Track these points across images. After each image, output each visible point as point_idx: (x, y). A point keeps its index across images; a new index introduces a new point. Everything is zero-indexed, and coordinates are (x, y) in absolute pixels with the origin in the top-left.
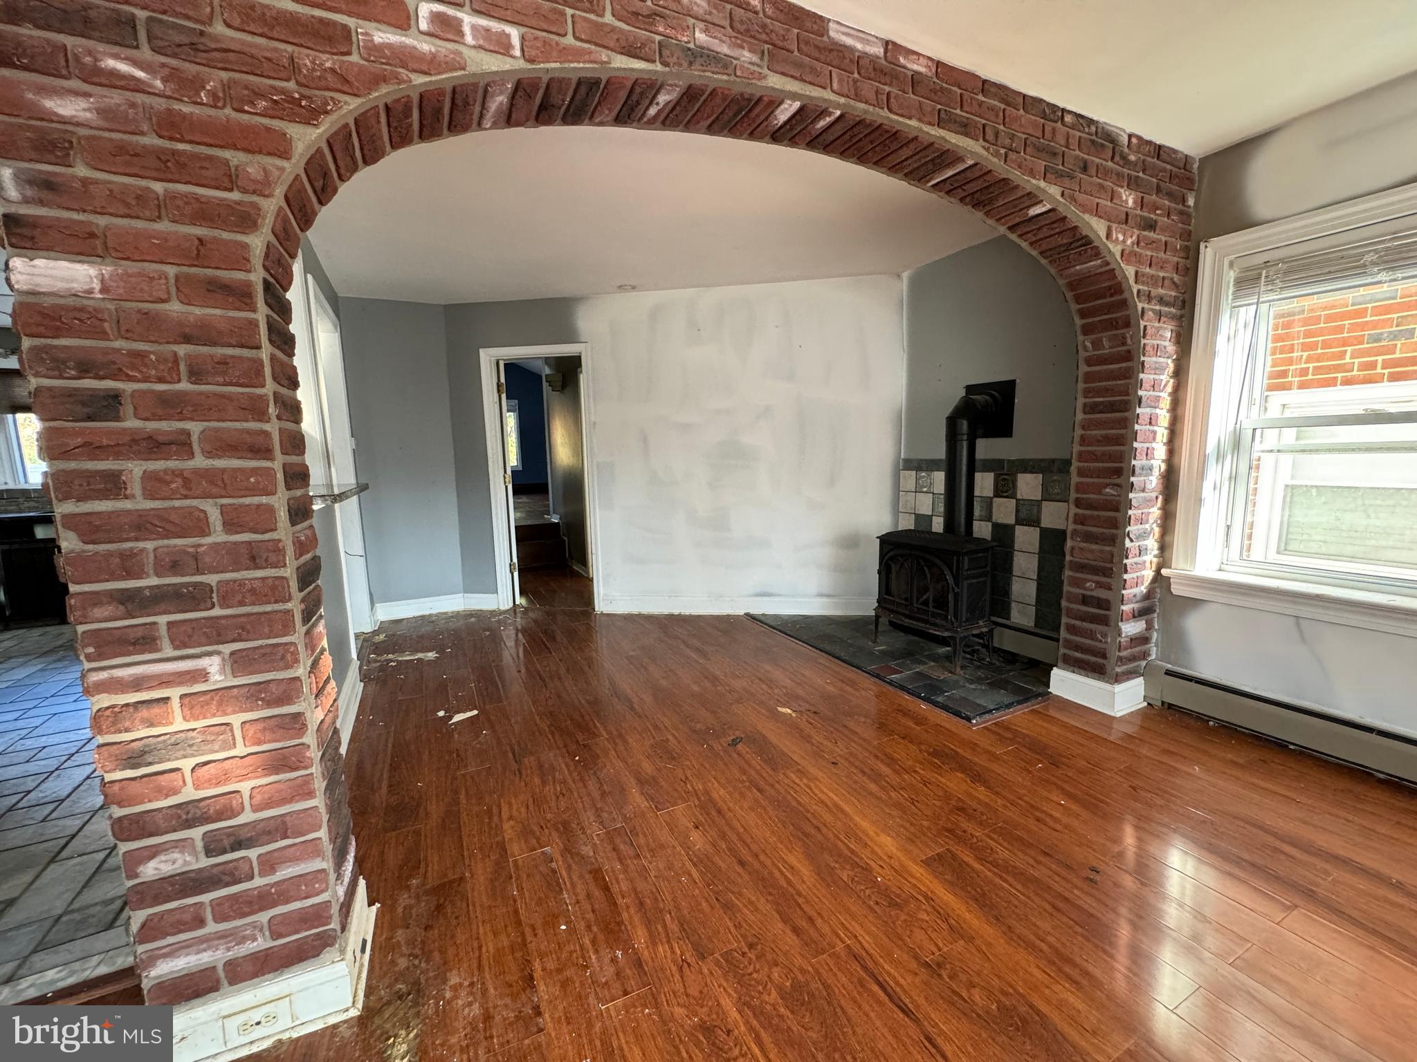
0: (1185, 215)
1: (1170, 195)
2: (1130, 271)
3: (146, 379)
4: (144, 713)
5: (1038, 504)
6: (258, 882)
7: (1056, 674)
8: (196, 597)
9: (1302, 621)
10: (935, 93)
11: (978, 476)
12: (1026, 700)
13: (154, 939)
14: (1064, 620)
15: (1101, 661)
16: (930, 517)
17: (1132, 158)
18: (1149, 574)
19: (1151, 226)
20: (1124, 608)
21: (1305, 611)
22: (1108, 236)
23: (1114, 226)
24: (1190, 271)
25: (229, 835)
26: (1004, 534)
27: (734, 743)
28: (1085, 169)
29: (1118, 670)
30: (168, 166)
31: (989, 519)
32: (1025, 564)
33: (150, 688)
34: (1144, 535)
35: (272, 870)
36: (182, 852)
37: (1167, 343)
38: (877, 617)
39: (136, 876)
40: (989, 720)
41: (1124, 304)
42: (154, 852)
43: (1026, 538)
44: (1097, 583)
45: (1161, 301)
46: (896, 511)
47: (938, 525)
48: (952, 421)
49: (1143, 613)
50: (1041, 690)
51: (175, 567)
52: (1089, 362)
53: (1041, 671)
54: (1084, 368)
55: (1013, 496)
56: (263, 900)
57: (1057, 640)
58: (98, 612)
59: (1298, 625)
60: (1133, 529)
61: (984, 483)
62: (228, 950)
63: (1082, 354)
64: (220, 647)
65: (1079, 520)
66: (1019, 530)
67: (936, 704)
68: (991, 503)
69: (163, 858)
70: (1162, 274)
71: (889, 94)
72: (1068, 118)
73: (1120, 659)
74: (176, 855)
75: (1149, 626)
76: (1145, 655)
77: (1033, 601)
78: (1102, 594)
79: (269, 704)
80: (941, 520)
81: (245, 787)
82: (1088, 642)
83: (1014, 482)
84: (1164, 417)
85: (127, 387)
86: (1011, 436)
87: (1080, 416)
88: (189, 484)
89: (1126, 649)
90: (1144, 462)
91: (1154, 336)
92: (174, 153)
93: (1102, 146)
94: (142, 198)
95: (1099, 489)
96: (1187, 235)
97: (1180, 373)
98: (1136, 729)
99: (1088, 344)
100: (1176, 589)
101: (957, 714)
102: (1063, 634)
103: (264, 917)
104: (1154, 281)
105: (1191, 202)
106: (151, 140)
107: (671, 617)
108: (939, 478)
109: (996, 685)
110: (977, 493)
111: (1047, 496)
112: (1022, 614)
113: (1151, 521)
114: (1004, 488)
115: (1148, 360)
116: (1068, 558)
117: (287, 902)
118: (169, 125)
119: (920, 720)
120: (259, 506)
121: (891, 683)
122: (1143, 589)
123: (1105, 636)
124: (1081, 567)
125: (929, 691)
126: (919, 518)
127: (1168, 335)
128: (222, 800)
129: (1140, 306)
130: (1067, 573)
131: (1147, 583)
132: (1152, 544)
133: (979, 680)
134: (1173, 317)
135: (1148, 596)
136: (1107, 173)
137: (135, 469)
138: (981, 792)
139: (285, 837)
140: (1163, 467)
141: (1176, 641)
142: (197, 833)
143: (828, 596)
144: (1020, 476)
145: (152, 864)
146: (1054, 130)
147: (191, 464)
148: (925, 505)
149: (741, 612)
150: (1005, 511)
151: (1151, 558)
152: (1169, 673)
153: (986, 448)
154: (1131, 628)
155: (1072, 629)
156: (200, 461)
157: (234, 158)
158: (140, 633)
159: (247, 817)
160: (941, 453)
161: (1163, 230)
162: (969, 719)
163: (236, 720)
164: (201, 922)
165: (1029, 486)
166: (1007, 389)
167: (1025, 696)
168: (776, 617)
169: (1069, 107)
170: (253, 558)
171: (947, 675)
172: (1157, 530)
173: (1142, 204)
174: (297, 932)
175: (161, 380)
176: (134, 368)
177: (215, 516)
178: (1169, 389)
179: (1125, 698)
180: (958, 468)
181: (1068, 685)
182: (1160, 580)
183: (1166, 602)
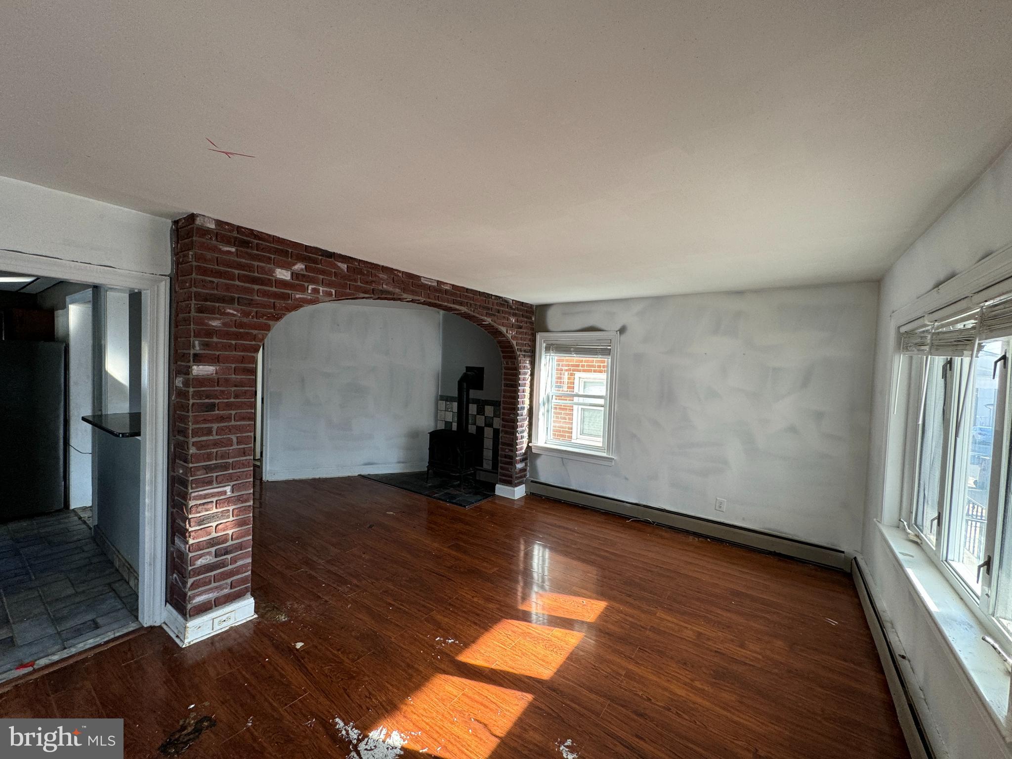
0: (532, 323)
1: (527, 317)
2: (514, 342)
3: (224, 399)
4: (205, 506)
5: (492, 418)
6: (230, 567)
7: (498, 486)
8: (225, 467)
9: (564, 460)
10: (452, 294)
11: (470, 405)
12: (486, 498)
13: (196, 589)
14: (500, 465)
15: (510, 479)
16: (452, 423)
17: (514, 307)
18: (525, 446)
19: (521, 327)
20: (517, 458)
21: (565, 456)
22: (507, 332)
23: (509, 329)
24: (534, 341)
25: (224, 549)
26: (480, 430)
27: (371, 527)
28: (499, 312)
29: (516, 482)
30: (238, 336)
31: (475, 424)
32: (488, 443)
33: (208, 498)
34: (523, 432)
35: (236, 562)
36: (209, 556)
37: (528, 365)
38: (428, 470)
39: (194, 565)
40: (472, 506)
41: (513, 352)
42: (201, 556)
43: (488, 432)
44: (509, 450)
45: (525, 351)
46: (436, 420)
47: (455, 427)
48: (460, 383)
49: (524, 460)
50: (492, 494)
51: (222, 457)
52: (506, 368)
54: (504, 371)
55: (483, 415)
56: (231, 574)
57: (497, 473)
58: (198, 473)
59: (562, 460)
60: (519, 429)
61: (473, 409)
62: (218, 593)
63: (503, 365)
64: (230, 483)
65: (504, 426)
66: (486, 429)
67: (453, 503)
68: (476, 417)
69: (204, 558)
70: (525, 342)
71: (438, 296)
72: (493, 297)
73: (516, 477)
74: (208, 557)
75: (526, 465)
76: (525, 476)
77: (491, 458)
78: (510, 454)
79: (243, 502)
80: (456, 424)
81: (230, 532)
82: (506, 472)
83: (484, 408)
84: (527, 389)
85: (217, 401)
86: (483, 390)
87: (503, 387)
88: (230, 430)
89: (518, 473)
90: (522, 405)
91: (523, 363)
92: (240, 333)
93: (504, 304)
94: (230, 346)
95: (509, 415)
96: (533, 329)
97: (532, 375)
98: (523, 503)
99: (505, 362)
100: (534, 451)
101: (461, 505)
102: (499, 470)
103: (229, 581)
104: (523, 345)
105: (533, 319)
106: (234, 329)
107: (314, 480)
108: (455, 404)
109: (476, 494)
110: (470, 412)
111: (495, 415)
112: (487, 465)
113: (525, 426)
114: (481, 411)
115: (522, 371)
116: (500, 440)
117: (238, 574)
118: (241, 325)
119: (446, 509)
120: (248, 436)
121: (435, 498)
122: (523, 451)
123: (511, 469)
124: (504, 444)
125: (451, 498)
126: (447, 423)
127: (528, 362)
128: (224, 536)
129: (518, 353)
130: (500, 446)
131: (524, 449)
132: (526, 434)
133: (470, 493)
134: (529, 356)
135: (525, 453)
136: (506, 313)
137: (215, 426)
138: (468, 527)
139: (241, 550)
140: (528, 407)
141: (534, 470)
142: (213, 550)
143: (403, 463)
144: (486, 406)
145: (200, 560)
146: (489, 301)
147: (230, 424)
148: (449, 417)
149: (356, 474)
150: (481, 421)
151: (525, 440)
152: (532, 481)
153: (473, 394)
154: (519, 466)
155: (502, 468)
156: (233, 423)
157: (255, 332)
158: (209, 479)
159: (230, 543)
160: (456, 394)
161: (524, 329)
162: (465, 506)
163: (231, 508)
164: (210, 583)
165: (489, 410)
166: (480, 370)
167: (486, 496)
168: (376, 475)
169: (493, 294)
170: (244, 453)
171: (458, 492)
172: (527, 429)
173: (517, 321)
174: (240, 586)
175: (227, 399)
176: (220, 395)
177: (235, 440)
178: (529, 380)
179: (519, 492)
180: (462, 401)
181: (501, 490)
182: (529, 448)
183: (530, 455)
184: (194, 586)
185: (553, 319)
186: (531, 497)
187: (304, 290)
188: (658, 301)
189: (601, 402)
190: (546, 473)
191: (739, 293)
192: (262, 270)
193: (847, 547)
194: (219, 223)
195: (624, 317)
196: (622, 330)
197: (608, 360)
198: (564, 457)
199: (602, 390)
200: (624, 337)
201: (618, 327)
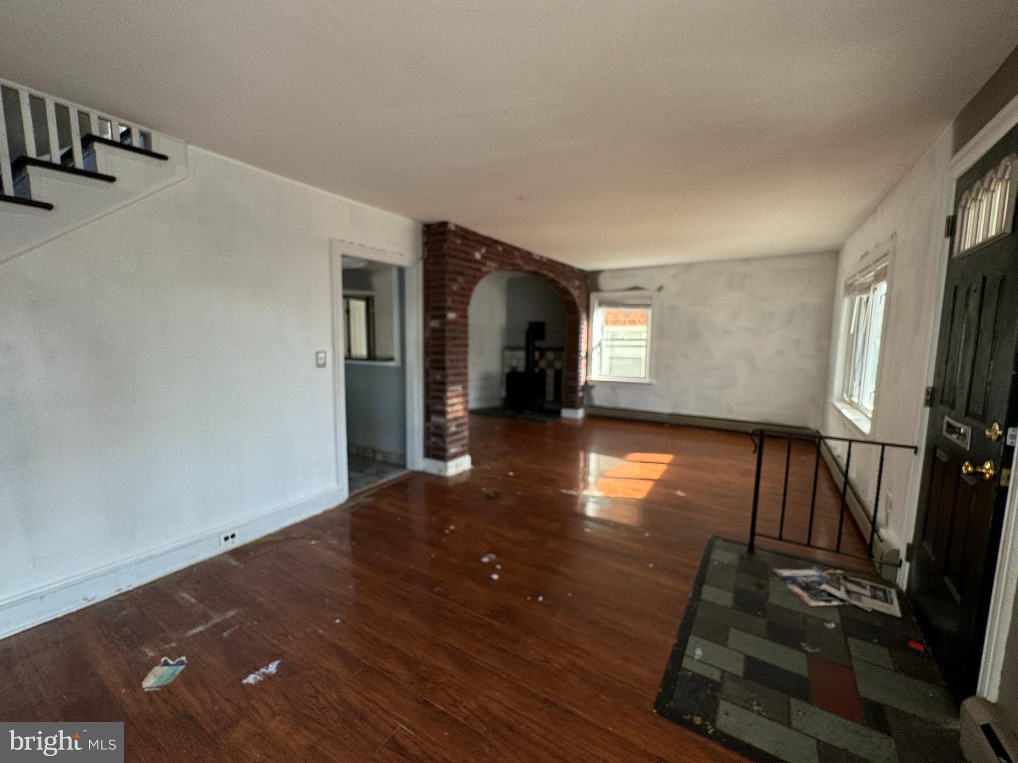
0: (588, 285)
1: (585, 281)
2: (578, 300)
3: (458, 333)
5: (553, 361)
6: (461, 435)
7: (563, 411)
8: (459, 375)
11: (535, 352)
14: (563, 395)
15: (573, 404)
18: (584, 379)
19: (581, 288)
20: (579, 388)
22: (574, 292)
23: (575, 290)
24: (589, 299)
25: (460, 424)
26: (543, 372)
29: (577, 406)
30: (462, 295)
31: (538, 366)
32: (550, 381)
35: (463, 433)
43: (550, 373)
48: (527, 334)
49: (583, 390)
50: (559, 417)
53: (558, 413)
54: (566, 323)
55: (545, 359)
56: (462, 439)
57: (561, 401)
61: (537, 355)
63: (566, 319)
65: (565, 366)
66: (548, 370)
68: (539, 361)
73: (578, 403)
75: (585, 393)
76: (584, 402)
77: (553, 392)
78: (574, 384)
79: (462, 398)
80: (524, 367)
81: (461, 415)
82: (570, 400)
83: (546, 354)
86: (545, 339)
89: (579, 401)
92: (463, 293)
94: (459, 301)
96: (588, 290)
98: (583, 422)
99: (568, 317)
100: (590, 384)
102: (563, 399)
103: (460, 443)
105: (589, 282)
106: (461, 291)
108: (523, 352)
110: (535, 358)
111: (556, 359)
112: (550, 397)
114: (543, 356)
116: (563, 377)
117: (465, 440)
118: (463, 288)
122: (583, 383)
123: (574, 398)
124: (566, 378)
130: (563, 381)
131: (584, 381)
135: (584, 385)
139: (465, 426)
141: (590, 397)
144: (547, 352)
150: (543, 364)
151: (584, 375)
152: (589, 405)
153: (538, 343)
154: (580, 394)
155: (565, 397)
159: (462, 421)
160: (523, 344)
161: (583, 289)
163: (460, 401)
165: (550, 355)
166: (542, 324)
167: (554, 420)
173: (580, 284)
176: (458, 331)
179: (580, 414)
180: (529, 350)
181: (566, 413)
182: (586, 382)
183: (588, 387)
184: (451, 442)
185: (604, 282)
186: (589, 417)
187: (485, 264)
188: (688, 267)
189: (643, 343)
190: (600, 399)
191: (746, 260)
192: (468, 253)
193: (813, 425)
194: (457, 226)
195: (662, 279)
196: (660, 289)
197: (649, 312)
198: (614, 386)
199: (644, 336)
200: (662, 294)
201: (657, 285)
